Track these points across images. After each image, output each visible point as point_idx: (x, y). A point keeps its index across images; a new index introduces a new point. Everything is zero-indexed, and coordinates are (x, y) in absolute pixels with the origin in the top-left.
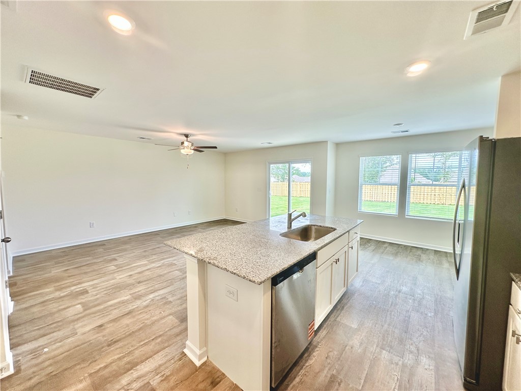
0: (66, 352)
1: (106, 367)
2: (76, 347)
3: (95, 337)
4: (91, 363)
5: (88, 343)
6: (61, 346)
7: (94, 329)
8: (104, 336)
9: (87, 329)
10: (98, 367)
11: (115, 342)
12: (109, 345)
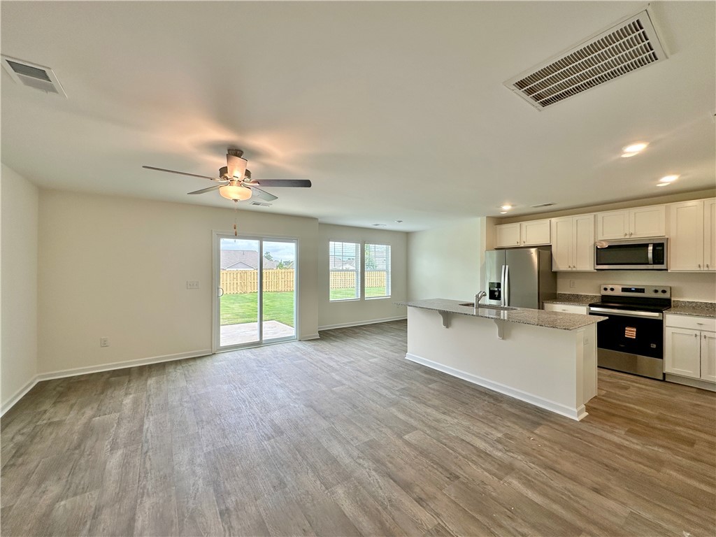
0: (662, 507)
1: (640, 463)
2: (647, 501)
3: (618, 488)
4: (648, 476)
5: (631, 490)
6: (662, 520)
7: (607, 496)
8: (609, 480)
9: (611, 504)
10: (645, 468)
11: (607, 466)
12: (615, 470)
